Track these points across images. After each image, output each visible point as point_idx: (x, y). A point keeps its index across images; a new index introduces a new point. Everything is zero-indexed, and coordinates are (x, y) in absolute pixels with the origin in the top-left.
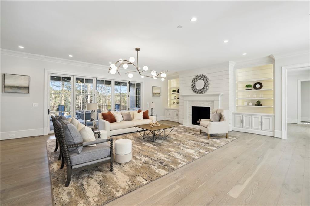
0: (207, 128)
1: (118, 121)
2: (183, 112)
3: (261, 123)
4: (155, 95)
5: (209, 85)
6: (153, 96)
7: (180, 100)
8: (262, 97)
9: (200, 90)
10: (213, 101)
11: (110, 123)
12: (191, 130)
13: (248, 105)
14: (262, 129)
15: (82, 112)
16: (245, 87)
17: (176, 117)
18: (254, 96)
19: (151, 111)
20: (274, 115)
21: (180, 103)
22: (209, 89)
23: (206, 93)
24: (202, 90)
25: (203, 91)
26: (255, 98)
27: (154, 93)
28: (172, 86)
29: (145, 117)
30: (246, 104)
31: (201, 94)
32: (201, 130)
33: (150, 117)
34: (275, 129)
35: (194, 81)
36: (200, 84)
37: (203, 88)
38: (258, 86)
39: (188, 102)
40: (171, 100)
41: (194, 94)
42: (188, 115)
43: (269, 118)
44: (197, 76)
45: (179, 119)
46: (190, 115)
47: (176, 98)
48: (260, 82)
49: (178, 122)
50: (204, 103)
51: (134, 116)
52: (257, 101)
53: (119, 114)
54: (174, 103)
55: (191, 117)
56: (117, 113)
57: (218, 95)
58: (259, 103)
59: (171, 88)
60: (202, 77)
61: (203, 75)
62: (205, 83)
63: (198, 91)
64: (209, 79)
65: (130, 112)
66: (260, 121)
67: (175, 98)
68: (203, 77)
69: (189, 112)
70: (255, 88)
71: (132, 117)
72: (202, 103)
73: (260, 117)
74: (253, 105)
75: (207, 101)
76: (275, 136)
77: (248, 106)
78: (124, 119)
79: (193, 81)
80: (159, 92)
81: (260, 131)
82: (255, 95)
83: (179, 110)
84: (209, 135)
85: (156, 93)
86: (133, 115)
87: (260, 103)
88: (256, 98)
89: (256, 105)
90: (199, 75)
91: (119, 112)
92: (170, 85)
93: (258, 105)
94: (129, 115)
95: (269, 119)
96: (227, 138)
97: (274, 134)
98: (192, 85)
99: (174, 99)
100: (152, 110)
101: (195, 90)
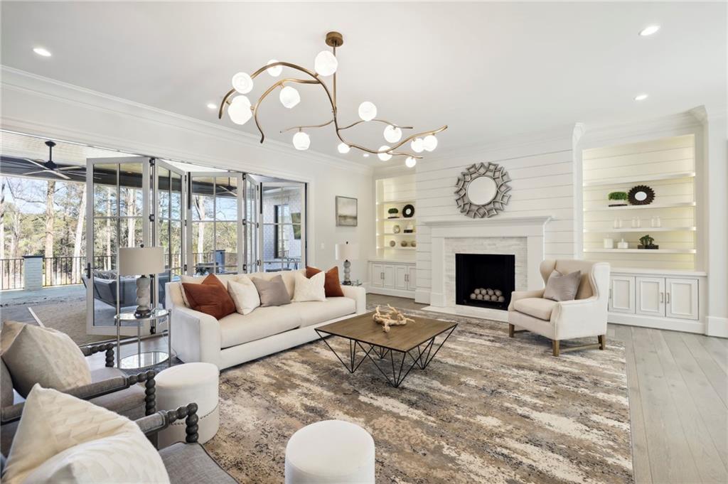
0: (549, 320)
1: (245, 312)
2: (431, 270)
3: (666, 299)
4: (343, 222)
5: (509, 193)
6: (339, 225)
7: (417, 237)
8: (659, 224)
9: (483, 206)
10: (526, 237)
11: (218, 318)
12: (468, 323)
13: (615, 247)
14: (667, 315)
15: (104, 277)
16: (608, 197)
17: (402, 283)
18: (633, 223)
19: (344, 268)
20: (703, 274)
21: (417, 245)
22: (510, 203)
23: (502, 216)
24: (488, 207)
25: (492, 210)
26: (637, 227)
27: (340, 216)
28: (386, 199)
29: (332, 290)
30: (611, 246)
31: (486, 219)
32: (512, 326)
33: (344, 288)
34: (707, 313)
35: (463, 182)
36: (482, 191)
37: (494, 201)
38: (641, 196)
39: (444, 241)
40: (383, 238)
41: (463, 217)
42: (445, 280)
43: (689, 282)
44: (474, 166)
45: (417, 291)
46: (449, 277)
47: (399, 232)
48: (648, 185)
49: (414, 299)
50: (495, 244)
51: (296, 288)
52: (644, 236)
53: (247, 284)
54: (393, 244)
55: (454, 283)
56: (237, 281)
57: (541, 220)
58: (647, 243)
59: (382, 204)
60: (488, 170)
61: (490, 164)
62: (499, 187)
63: (476, 208)
64: (511, 174)
65: (280, 276)
66: (662, 290)
67: (397, 230)
68: (491, 171)
69: (447, 270)
70: (634, 201)
71: (289, 291)
72: (489, 245)
73: (662, 281)
74: (629, 248)
75: (504, 238)
76: (710, 334)
77: (615, 250)
78: (265, 301)
79: (459, 180)
80: (354, 214)
81: (661, 319)
82: (636, 220)
83: (414, 264)
84: (558, 344)
85: (345, 217)
86: (293, 285)
87: (651, 241)
88: (640, 227)
89: (639, 247)
90: (477, 162)
91: (246, 278)
92: (382, 193)
93: (647, 247)
94: (278, 285)
95: (688, 287)
96: (601, 348)
97: (705, 327)
98: (457, 192)
99: (392, 232)
100: (346, 267)
101: (467, 207)
